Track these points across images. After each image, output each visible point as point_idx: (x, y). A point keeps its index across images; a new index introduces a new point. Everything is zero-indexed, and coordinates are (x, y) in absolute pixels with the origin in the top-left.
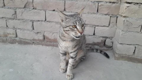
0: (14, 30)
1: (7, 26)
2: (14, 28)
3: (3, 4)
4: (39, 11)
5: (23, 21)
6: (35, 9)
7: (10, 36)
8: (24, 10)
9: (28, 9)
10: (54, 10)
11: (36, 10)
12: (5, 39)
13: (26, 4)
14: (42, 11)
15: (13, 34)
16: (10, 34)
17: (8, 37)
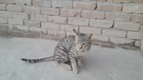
0: (65, 32)
1: (60, 29)
2: (64, 30)
3: (59, 14)
4: (85, 19)
5: (72, 26)
6: (82, 17)
7: (61, 36)
8: (73, 18)
9: (77, 18)
10: (96, 19)
11: (82, 19)
12: (57, 38)
13: (76, 14)
14: (87, 19)
15: (63, 35)
16: (61, 35)
17: (60, 37)
